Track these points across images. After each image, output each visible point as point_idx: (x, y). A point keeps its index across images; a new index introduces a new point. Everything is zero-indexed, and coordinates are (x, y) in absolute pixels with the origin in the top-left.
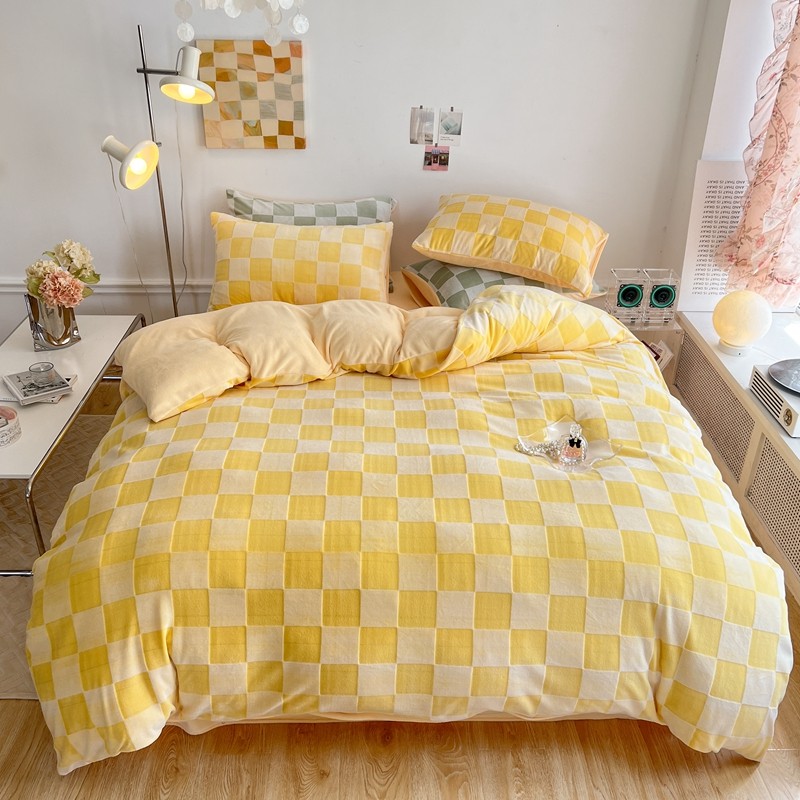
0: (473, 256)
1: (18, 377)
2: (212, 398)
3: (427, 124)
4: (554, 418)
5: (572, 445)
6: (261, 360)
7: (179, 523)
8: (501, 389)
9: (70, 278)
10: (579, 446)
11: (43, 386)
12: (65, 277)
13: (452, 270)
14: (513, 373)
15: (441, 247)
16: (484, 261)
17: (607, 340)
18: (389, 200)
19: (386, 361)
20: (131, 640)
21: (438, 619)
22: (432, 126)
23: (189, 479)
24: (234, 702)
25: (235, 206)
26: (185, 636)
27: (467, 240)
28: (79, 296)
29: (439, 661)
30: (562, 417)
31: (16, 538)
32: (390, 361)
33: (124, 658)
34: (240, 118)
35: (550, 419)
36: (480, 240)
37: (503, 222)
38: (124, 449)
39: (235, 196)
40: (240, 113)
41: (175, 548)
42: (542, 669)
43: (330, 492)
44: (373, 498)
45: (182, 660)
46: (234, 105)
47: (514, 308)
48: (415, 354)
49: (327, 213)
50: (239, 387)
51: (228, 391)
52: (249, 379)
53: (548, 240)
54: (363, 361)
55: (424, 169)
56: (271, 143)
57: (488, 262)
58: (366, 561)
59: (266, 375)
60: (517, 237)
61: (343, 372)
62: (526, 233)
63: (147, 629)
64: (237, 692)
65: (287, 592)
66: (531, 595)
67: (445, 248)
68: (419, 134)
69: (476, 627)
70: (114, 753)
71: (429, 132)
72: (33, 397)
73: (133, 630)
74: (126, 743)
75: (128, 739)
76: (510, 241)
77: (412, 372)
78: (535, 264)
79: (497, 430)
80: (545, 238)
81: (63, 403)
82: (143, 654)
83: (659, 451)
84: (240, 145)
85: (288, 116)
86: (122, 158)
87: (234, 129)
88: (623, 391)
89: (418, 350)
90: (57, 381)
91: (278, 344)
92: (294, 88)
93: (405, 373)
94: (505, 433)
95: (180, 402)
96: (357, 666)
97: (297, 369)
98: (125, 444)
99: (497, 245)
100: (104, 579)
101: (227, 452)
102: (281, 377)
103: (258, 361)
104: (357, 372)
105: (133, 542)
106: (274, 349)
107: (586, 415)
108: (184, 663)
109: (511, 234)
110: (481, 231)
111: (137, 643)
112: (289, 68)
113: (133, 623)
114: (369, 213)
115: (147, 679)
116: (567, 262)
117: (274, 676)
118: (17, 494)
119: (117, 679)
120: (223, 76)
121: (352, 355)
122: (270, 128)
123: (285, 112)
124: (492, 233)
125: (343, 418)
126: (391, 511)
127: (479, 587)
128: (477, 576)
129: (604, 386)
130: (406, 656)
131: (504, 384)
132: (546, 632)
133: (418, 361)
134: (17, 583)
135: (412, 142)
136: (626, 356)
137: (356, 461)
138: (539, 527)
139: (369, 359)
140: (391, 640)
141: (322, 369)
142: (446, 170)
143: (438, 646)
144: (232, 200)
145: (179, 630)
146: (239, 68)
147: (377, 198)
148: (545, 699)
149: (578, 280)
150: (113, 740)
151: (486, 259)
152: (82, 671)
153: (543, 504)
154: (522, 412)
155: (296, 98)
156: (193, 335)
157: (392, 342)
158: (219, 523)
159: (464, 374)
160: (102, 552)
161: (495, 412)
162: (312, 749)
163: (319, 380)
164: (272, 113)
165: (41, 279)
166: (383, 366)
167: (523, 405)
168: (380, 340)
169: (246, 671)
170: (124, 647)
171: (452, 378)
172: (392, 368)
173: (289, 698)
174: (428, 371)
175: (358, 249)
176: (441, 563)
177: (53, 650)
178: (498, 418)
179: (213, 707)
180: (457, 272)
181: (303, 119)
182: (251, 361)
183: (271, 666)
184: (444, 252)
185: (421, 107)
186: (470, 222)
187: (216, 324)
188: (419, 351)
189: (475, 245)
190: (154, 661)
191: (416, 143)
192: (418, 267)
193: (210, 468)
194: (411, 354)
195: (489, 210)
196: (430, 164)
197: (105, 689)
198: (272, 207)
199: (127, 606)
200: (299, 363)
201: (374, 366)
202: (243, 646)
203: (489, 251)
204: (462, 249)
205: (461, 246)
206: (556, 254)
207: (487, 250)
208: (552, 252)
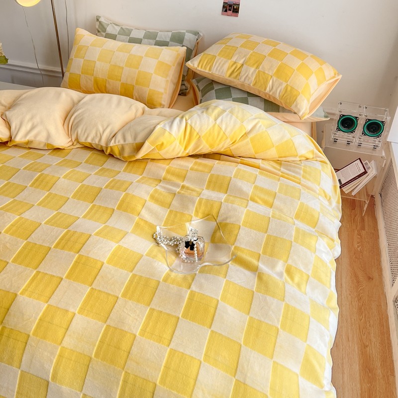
0: (227, 77)
4: (200, 215)
8: (179, 182)
13: (213, 85)
15: (205, 68)
16: (233, 82)
18: (196, 34)
19: (103, 144)
27: (224, 64)
32: (105, 144)
35: (197, 216)
36: (232, 66)
37: (251, 55)
39: (100, 20)
48: (122, 142)
49: (151, 37)
52: (11, 140)
53: (280, 72)
57: (236, 82)
60: (257, 67)
62: (265, 65)
67: (208, 68)
76: (252, 69)
77: (119, 154)
78: (268, 89)
80: (278, 70)
83: (273, 267)
88: (277, 203)
99: (243, 72)
104: (88, 148)
107: (227, 218)
109: (254, 64)
110: (234, 59)
116: (291, 91)
124: (241, 62)
127: (24, 367)
128: (24, 355)
129: (262, 196)
131: (185, 178)
133: (123, 148)
136: (305, 171)
138: (100, 323)
142: (238, 16)
144: (98, 23)
147: (188, 31)
151: (235, 80)
154: (178, 205)
161: (156, 201)
167: (183, 199)
172: (107, 148)
175: (154, 62)
180: (216, 87)
184: (207, 71)
186: (228, 52)
188: (125, 140)
189: (228, 69)
195: (245, 45)
198: (119, 29)
200: (44, 134)
203: (237, 75)
204: (219, 71)
205: (219, 69)
206: (284, 83)
207: (236, 74)
208: (281, 81)
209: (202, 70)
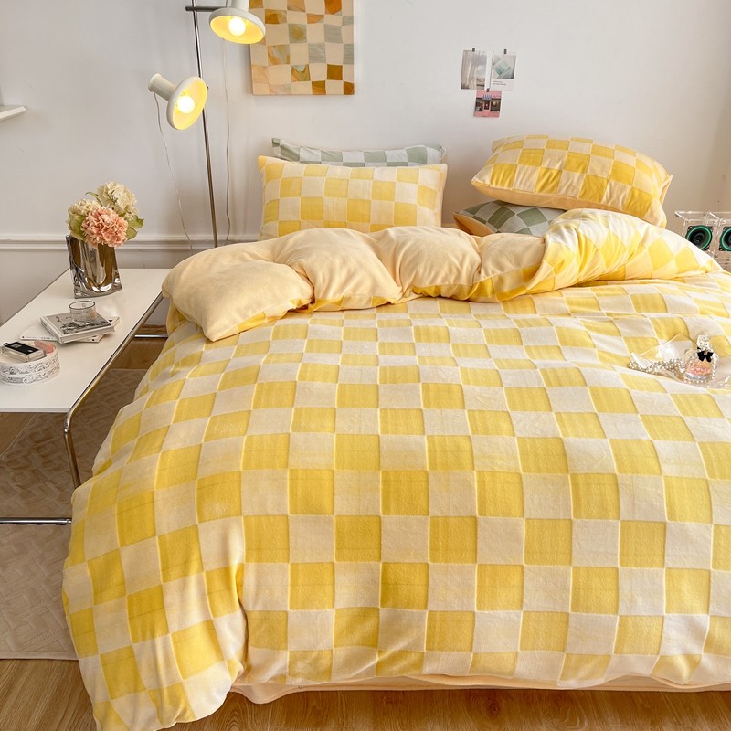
0: (537, 191)
1: (58, 318)
2: (274, 319)
3: (479, 68)
4: (666, 337)
5: (702, 359)
6: (327, 277)
7: (250, 438)
8: (597, 311)
9: (114, 215)
10: (709, 360)
11: (84, 326)
12: (108, 214)
13: (512, 209)
14: (607, 295)
15: (503, 183)
16: (547, 198)
17: (696, 269)
18: (439, 148)
19: (464, 281)
20: (193, 579)
21: (574, 554)
22: (485, 69)
23: (259, 392)
24: (317, 659)
25: (281, 153)
26: (260, 575)
27: (530, 175)
28: (123, 236)
29: (576, 607)
30: (673, 336)
31: (51, 486)
32: (469, 281)
33: (184, 601)
34: (288, 63)
35: (662, 338)
36: (544, 174)
37: (569, 156)
38: (178, 369)
39: (281, 144)
40: (288, 57)
41: (247, 465)
42: (704, 620)
43: (427, 404)
44: (480, 411)
45: (255, 603)
46: (282, 48)
47: (604, 227)
49: (377, 158)
50: (302, 309)
51: (291, 312)
52: (313, 302)
53: (618, 173)
54: (438, 282)
55: (475, 115)
56: (319, 88)
58: (482, 482)
59: (332, 296)
60: (584, 171)
61: (414, 296)
62: (595, 166)
63: (213, 565)
64: (321, 647)
65: (386, 519)
66: (691, 525)
67: (507, 183)
68: (471, 79)
69: (621, 565)
70: (169, 723)
71: (480, 77)
72: (72, 336)
73: (194, 566)
74: (185, 711)
75: (187, 704)
76: (577, 175)
77: (493, 292)
78: (604, 199)
79: (605, 347)
80: (615, 171)
81: (104, 343)
82: (207, 596)
84: (287, 92)
85: (337, 61)
86: (168, 96)
87: (282, 74)
89: (501, 268)
90: (99, 321)
91: (344, 262)
92: (344, 30)
93: (487, 296)
94: (614, 351)
95: (240, 320)
96: (474, 613)
97: (365, 290)
98: (177, 365)
99: (563, 180)
100: (159, 504)
101: (300, 364)
102: (347, 299)
103: (324, 280)
104: (429, 297)
105: (195, 460)
106: (341, 267)
108: (258, 608)
109: (578, 168)
110: (545, 165)
111: (200, 583)
112: (340, 9)
113: (195, 557)
114: (419, 158)
115: (211, 628)
116: (640, 194)
117: (368, 626)
118: (53, 443)
119: (174, 627)
120: (272, 18)
121: (426, 274)
122: (319, 72)
123: (334, 56)
124: (557, 167)
125: (424, 335)
126: (505, 426)
127: (624, 515)
128: (621, 500)
130: (535, 600)
131: (598, 306)
132: (709, 572)
133: (501, 280)
134: (51, 531)
135: (462, 88)
137: (452, 374)
139: (444, 280)
140: (516, 580)
141: (392, 291)
142: (498, 116)
143: (575, 588)
144: (279, 149)
145: (252, 566)
146: (289, 9)
147: (427, 146)
148: (706, 660)
149: (652, 214)
150: (167, 706)
151: (551, 195)
152: (131, 618)
153: (688, 420)
154: (629, 331)
155: (345, 41)
156: (249, 258)
157: (471, 260)
158: (299, 438)
159: (550, 296)
160: (157, 473)
161: (598, 330)
162: (405, 722)
163: (389, 303)
164: (322, 57)
165: (83, 217)
166: (461, 287)
167: (627, 322)
168: (457, 258)
169: (333, 620)
170: (183, 588)
171: (537, 300)
172: (472, 288)
173: (386, 655)
174: (513, 291)
175: (413, 188)
176: (575, 485)
177: (96, 594)
178: (602, 336)
179: (290, 667)
180: (517, 211)
181: (353, 63)
182: (315, 281)
183: (366, 613)
184: (505, 188)
185: (474, 50)
186: (534, 157)
187: (273, 248)
189: (539, 180)
190: (220, 606)
191: (467, 88)
192: (473, 211)
193: (282, 380)
194: (493, 272)
195: (551, 144)
196: (481, 110)
197: (159, 641)
198: (319, 154)
199: (188, 536)
200: (368, 284)
201: (450, 287)
202: (330, 587)
203: (554, 186)
204: (525, 184)
205: (524, 181)
206: (628, 186)
207: (552, 185)
208: (623, 185)
209: (498, 187)
